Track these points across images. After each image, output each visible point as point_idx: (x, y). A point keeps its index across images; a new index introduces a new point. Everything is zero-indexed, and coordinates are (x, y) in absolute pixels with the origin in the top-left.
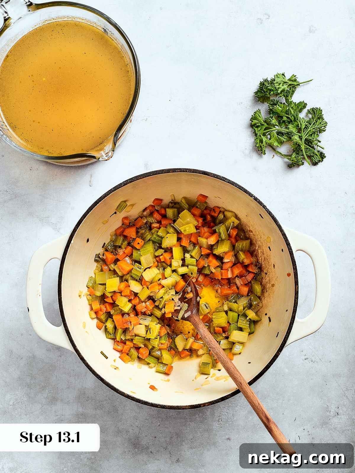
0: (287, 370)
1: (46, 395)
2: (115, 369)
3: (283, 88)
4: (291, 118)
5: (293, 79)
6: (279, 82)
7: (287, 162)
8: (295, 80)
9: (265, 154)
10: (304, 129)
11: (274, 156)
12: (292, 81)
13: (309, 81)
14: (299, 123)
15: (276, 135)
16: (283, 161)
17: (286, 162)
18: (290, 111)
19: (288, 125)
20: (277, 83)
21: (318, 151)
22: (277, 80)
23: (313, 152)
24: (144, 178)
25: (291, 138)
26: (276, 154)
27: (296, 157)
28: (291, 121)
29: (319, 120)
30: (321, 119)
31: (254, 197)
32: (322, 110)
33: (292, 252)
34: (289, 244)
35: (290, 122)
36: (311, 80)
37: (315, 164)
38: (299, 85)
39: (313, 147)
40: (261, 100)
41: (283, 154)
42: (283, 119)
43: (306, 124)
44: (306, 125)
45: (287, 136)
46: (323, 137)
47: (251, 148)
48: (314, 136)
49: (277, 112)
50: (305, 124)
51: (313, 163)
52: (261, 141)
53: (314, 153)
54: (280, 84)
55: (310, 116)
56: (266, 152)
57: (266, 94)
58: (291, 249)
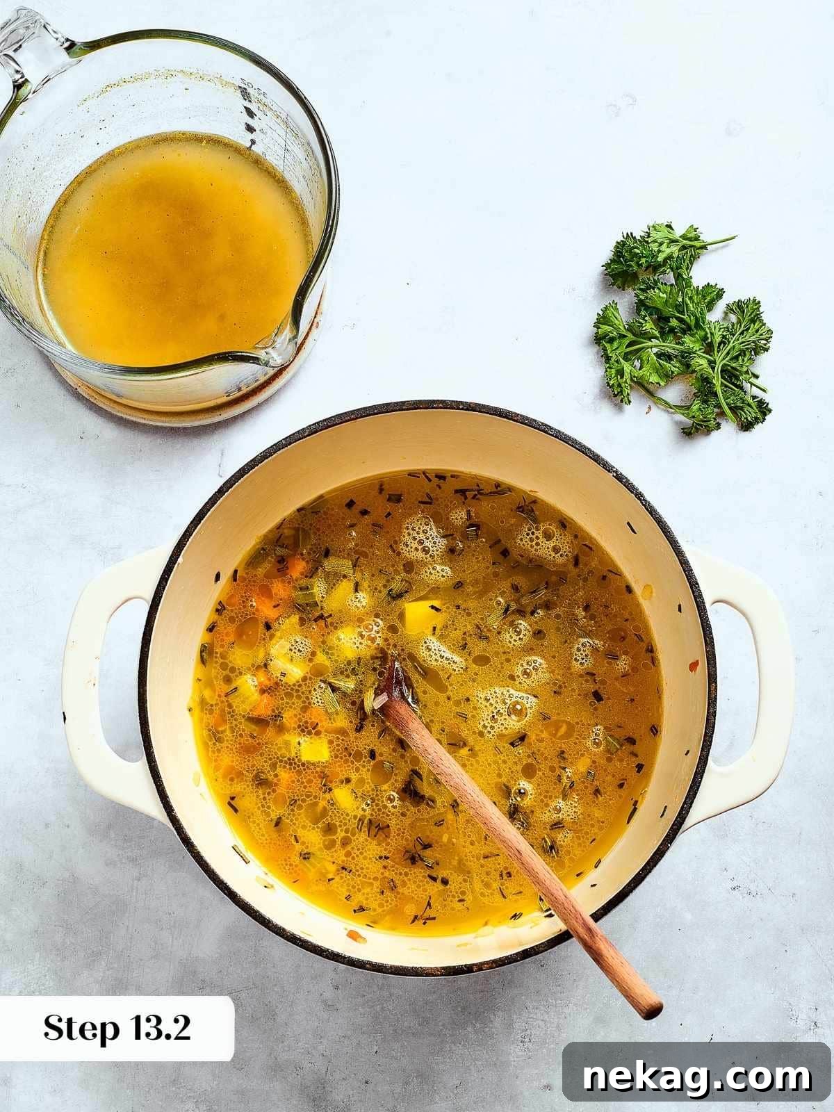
0: (688, 916)
1: (101, 974)
2: (266, 887)
3: (668, 251)
4: (688, 320)
5: (692, 235)
6: (659, 241)
7: (681, 422)
8: (697, 239)
9: (630, 402)
10: (720, 344)
11: (650, 408)
12: (690, 239)
13: (728, 240)
14: (708, 331)
15: (655, 358)
16: (672, 419)
17: (678, 423)
18: (687, 305)
19: (680, 338)
20: (655, 241)
21: (754, 397)
22: (654, 235)
23: (741, 399)
24: (358, 420)
25: (688, 366)
26: (656, 403)
27: (700, 409)
28: (689, 328)
29: (754, 324)
30: (758, 322)
31: (616, 472)
32: (759, 302)
33: (704, 603)
34: (697, 584)
35: (687, 329)
36: (733, 238)
37: (746, 426)
38: (704, 247)
39: (741, 387)
40: (619, 282)
41: (671, 403)
42: (670, 324)
43: (725, 333)
44: (724, 337)
45: (680, 362)
46: (764, 365)
47: (596, 390)
48: (743, 360)
49: (654, 308)
50: (720, 333)
51: (742, 425)
52: (621, 373)
53: (743, 401)
54: (661, 244)
55: (733, 318)
56: (632, 399)
57: (631, 266)
58: (701, 596)
